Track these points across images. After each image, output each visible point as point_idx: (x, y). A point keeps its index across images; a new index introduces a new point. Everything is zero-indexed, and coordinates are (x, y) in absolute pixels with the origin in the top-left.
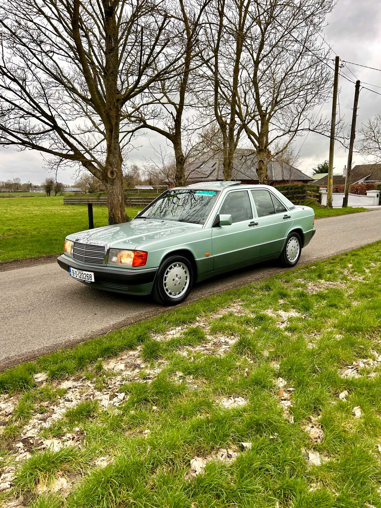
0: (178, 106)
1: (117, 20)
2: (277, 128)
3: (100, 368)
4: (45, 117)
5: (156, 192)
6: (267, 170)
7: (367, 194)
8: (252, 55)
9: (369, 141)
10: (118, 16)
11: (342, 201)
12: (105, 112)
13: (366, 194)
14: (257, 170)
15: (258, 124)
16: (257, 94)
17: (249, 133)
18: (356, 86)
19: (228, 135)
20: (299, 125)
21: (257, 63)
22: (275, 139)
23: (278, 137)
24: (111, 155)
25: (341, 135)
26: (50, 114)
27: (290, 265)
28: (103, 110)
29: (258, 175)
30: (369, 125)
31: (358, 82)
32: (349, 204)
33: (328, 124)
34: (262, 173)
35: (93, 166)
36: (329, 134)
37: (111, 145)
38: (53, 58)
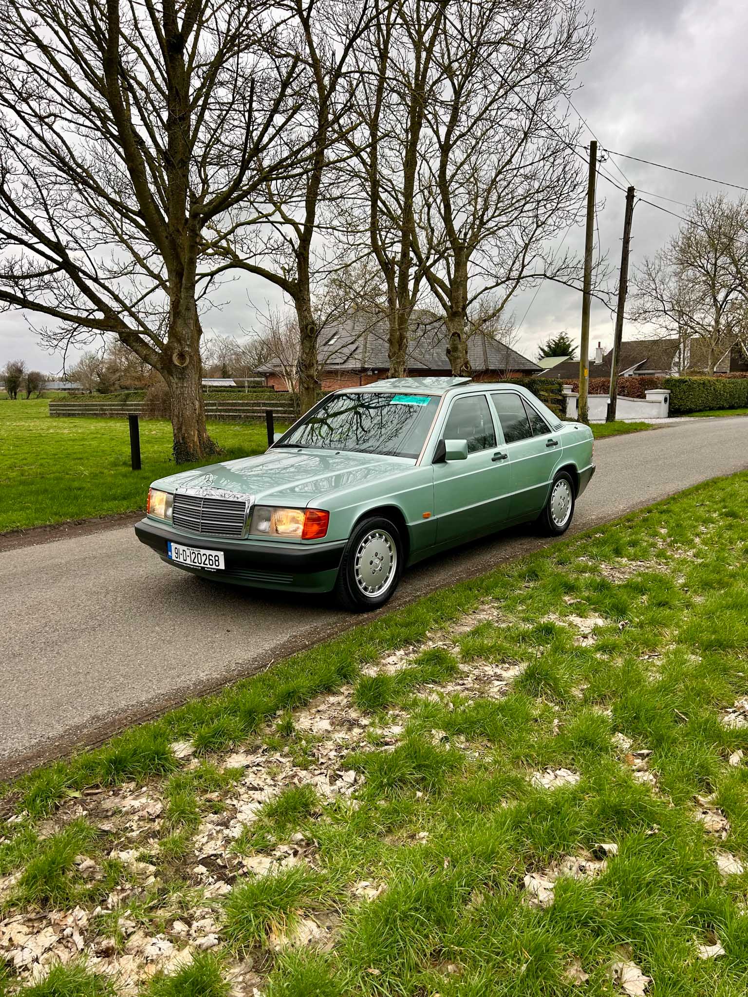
0: (302, 228)
1: (186, 58)
2: (483, 271)
3: (288, 729)
4: (46, 245)
5: (244, 391)
6: (466, 352)
7: (648, 397)
8: (436, 133)
9: (646, 298)
10: (190, 51)
11: (605, 410)
12: (167, 237)
13: (644, 397)
14: (448, 352)
15: (448, 264)
16: (447, 207)
17: (433, 281)
18: (627, 197)
19: (396, 285)
20: (523, 266)
21: (445, 149)
22: (481, 293)
23: (486, 289)
24: (180, 322)
25: (603, 286)
26: (54, 239)
27: (557, 533)
28: (165, 234)
29: (450, 360)
30: (646, 268)
31: (631, 190)
32: (618, 416)
33: (579, 266)
34: (458, 358)
35: (142, 341)
36: (582, 284)
37: (179, 302)
38: (55, 127)
